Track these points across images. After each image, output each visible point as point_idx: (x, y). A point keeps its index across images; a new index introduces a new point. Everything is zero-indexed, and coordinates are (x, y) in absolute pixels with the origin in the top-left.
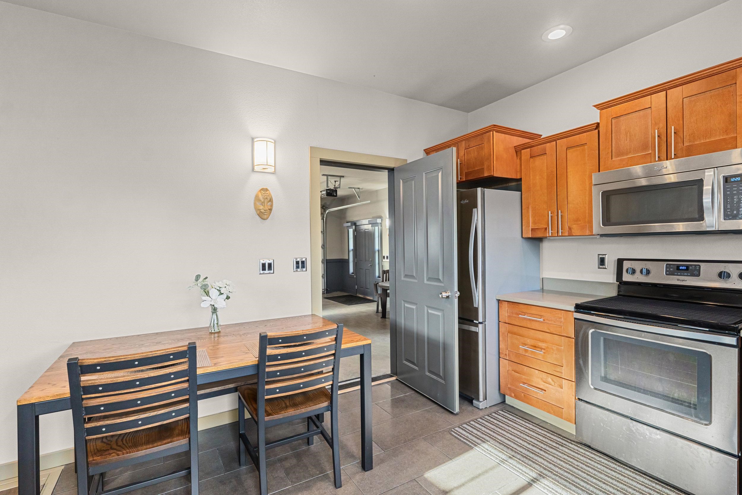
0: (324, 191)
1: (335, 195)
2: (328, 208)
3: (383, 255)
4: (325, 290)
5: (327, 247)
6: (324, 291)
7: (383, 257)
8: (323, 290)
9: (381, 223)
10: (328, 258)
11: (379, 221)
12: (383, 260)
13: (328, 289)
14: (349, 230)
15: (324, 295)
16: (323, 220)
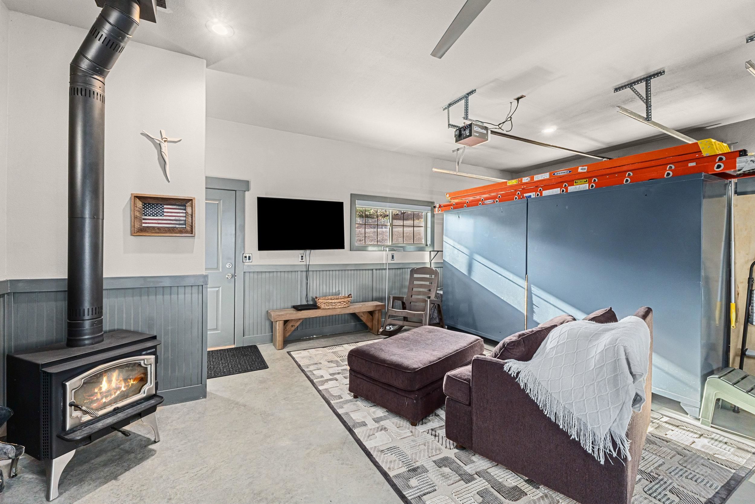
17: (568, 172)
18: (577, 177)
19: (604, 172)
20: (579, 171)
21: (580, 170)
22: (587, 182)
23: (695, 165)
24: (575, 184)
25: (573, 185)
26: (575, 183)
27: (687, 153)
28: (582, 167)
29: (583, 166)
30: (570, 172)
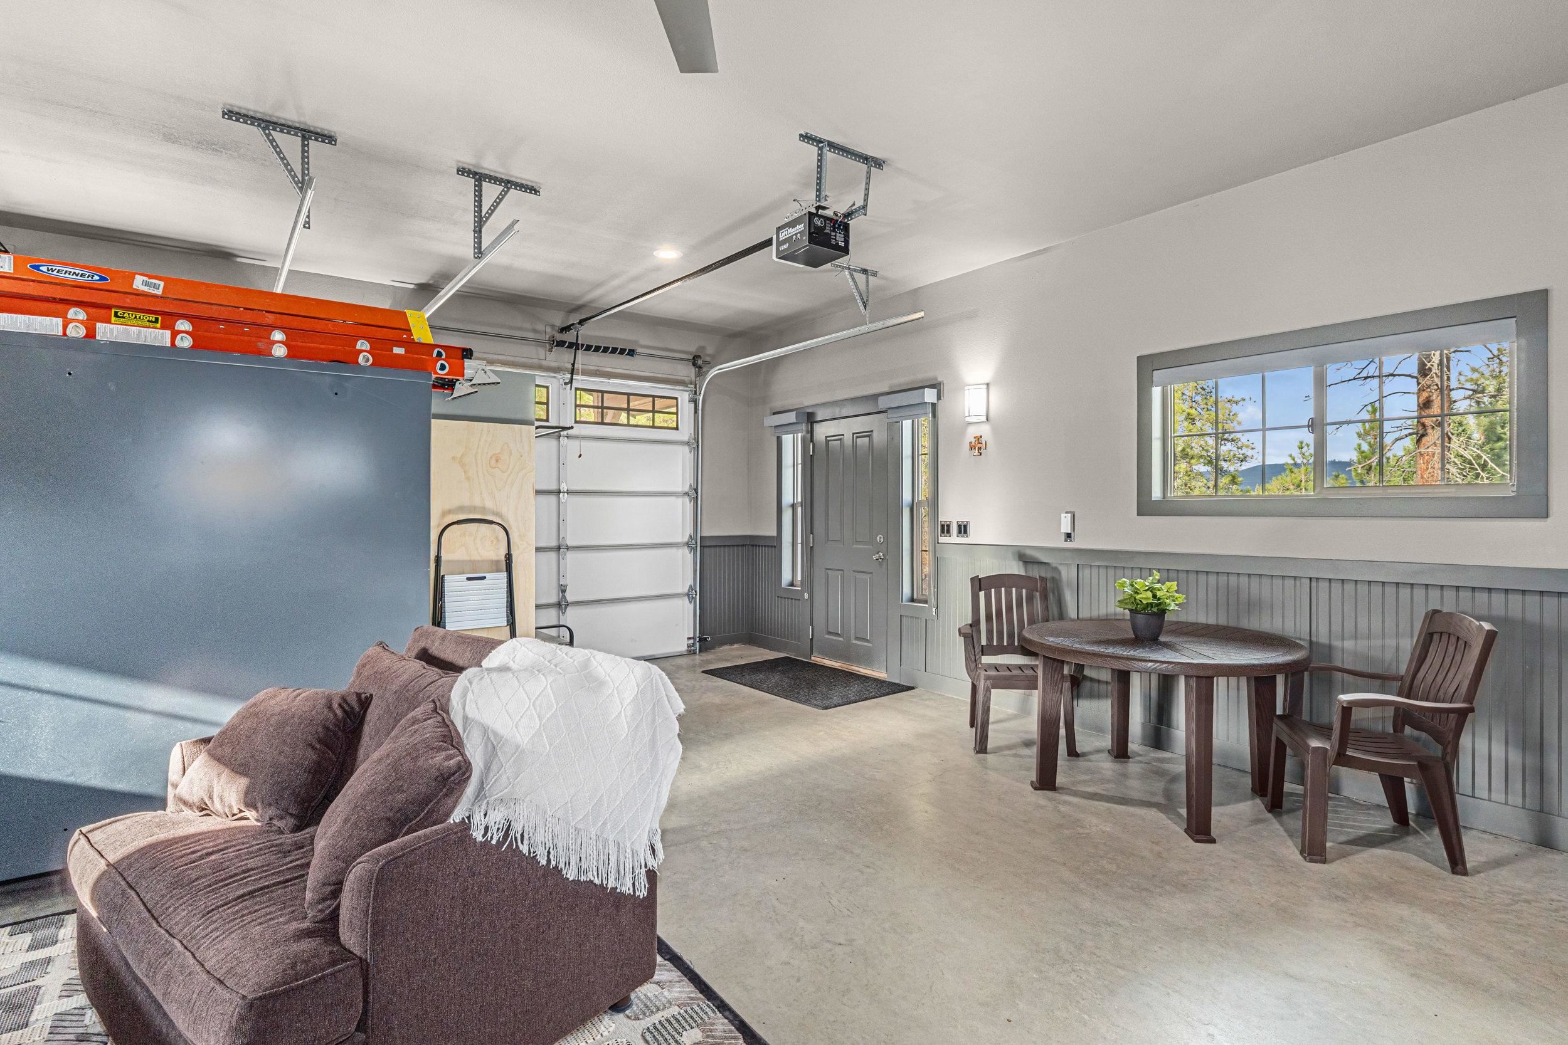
0: (792, 224)
1: (842, 244)
2: (710, 364)
3: (943, 518)
4: (695, 640)
5: (704, 497)
6: (694, 645)
7: (943, 526)
8: (691, 642)
9: (934, 405)
10: (706, 534)
11: (930, 395)
12: (942, 540)
13: (705, 639)
14: (784, 437)
15: (692, 657)
16: (692, 405)
17: (96, 278)
18: (128, 301)
19: (214, 312)
20: (134, 287)
21: (139, 283)
22: (158, 325)
23: (403, 353)
24: (113, 319)
25: (109, 322)
26: (116, 315)
27: (389, 326)
28: (146, 279)
29: (150, 277)
30: (102, 279)
